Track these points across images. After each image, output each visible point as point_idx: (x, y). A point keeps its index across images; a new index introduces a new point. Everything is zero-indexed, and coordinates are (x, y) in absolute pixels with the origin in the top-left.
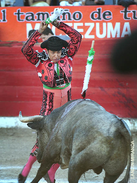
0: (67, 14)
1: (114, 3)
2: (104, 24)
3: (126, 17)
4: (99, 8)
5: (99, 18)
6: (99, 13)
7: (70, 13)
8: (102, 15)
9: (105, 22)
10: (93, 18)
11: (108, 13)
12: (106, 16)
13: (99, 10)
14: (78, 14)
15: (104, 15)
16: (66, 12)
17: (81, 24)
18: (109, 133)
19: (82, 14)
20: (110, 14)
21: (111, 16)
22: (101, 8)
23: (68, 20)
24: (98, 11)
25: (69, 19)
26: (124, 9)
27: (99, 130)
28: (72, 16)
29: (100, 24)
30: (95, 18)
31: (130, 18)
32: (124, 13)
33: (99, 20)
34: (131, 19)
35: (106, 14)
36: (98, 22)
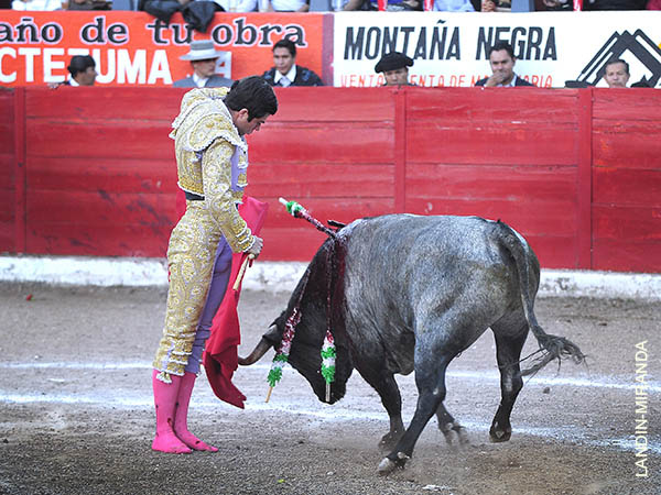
0: (29, 28)
1: (132, 9)
2: (111, 53)
3: (158, 40)
4: (99, 17)
5: (99, 39)
6: (99, 27)
7: (36, 26)
8: (105, 32)
9: (112, 47)
10: (85, 38)
11: (119, 29)
12: (115, 35)
13: (100, 21)
14: (53, 28)
15: (111, 33)
16: (26, 23)
17: (60, 52)
18: (491, 257)
19: (61, 28)
20: (123, 31)
21: (127, 36)
22: (104, 17)
23: (30, 42)
24: (96, 23)
25: (34, 39)
26: (155, 20)
27: (472, 259)
28: (39, 32)
29: (101, 52)
30: (90, 38)
31: (168, 40)
32: (153, 29)
33: (101, 43)
34: (168, 43)
35: (115, 30)
36: (96, 47)
